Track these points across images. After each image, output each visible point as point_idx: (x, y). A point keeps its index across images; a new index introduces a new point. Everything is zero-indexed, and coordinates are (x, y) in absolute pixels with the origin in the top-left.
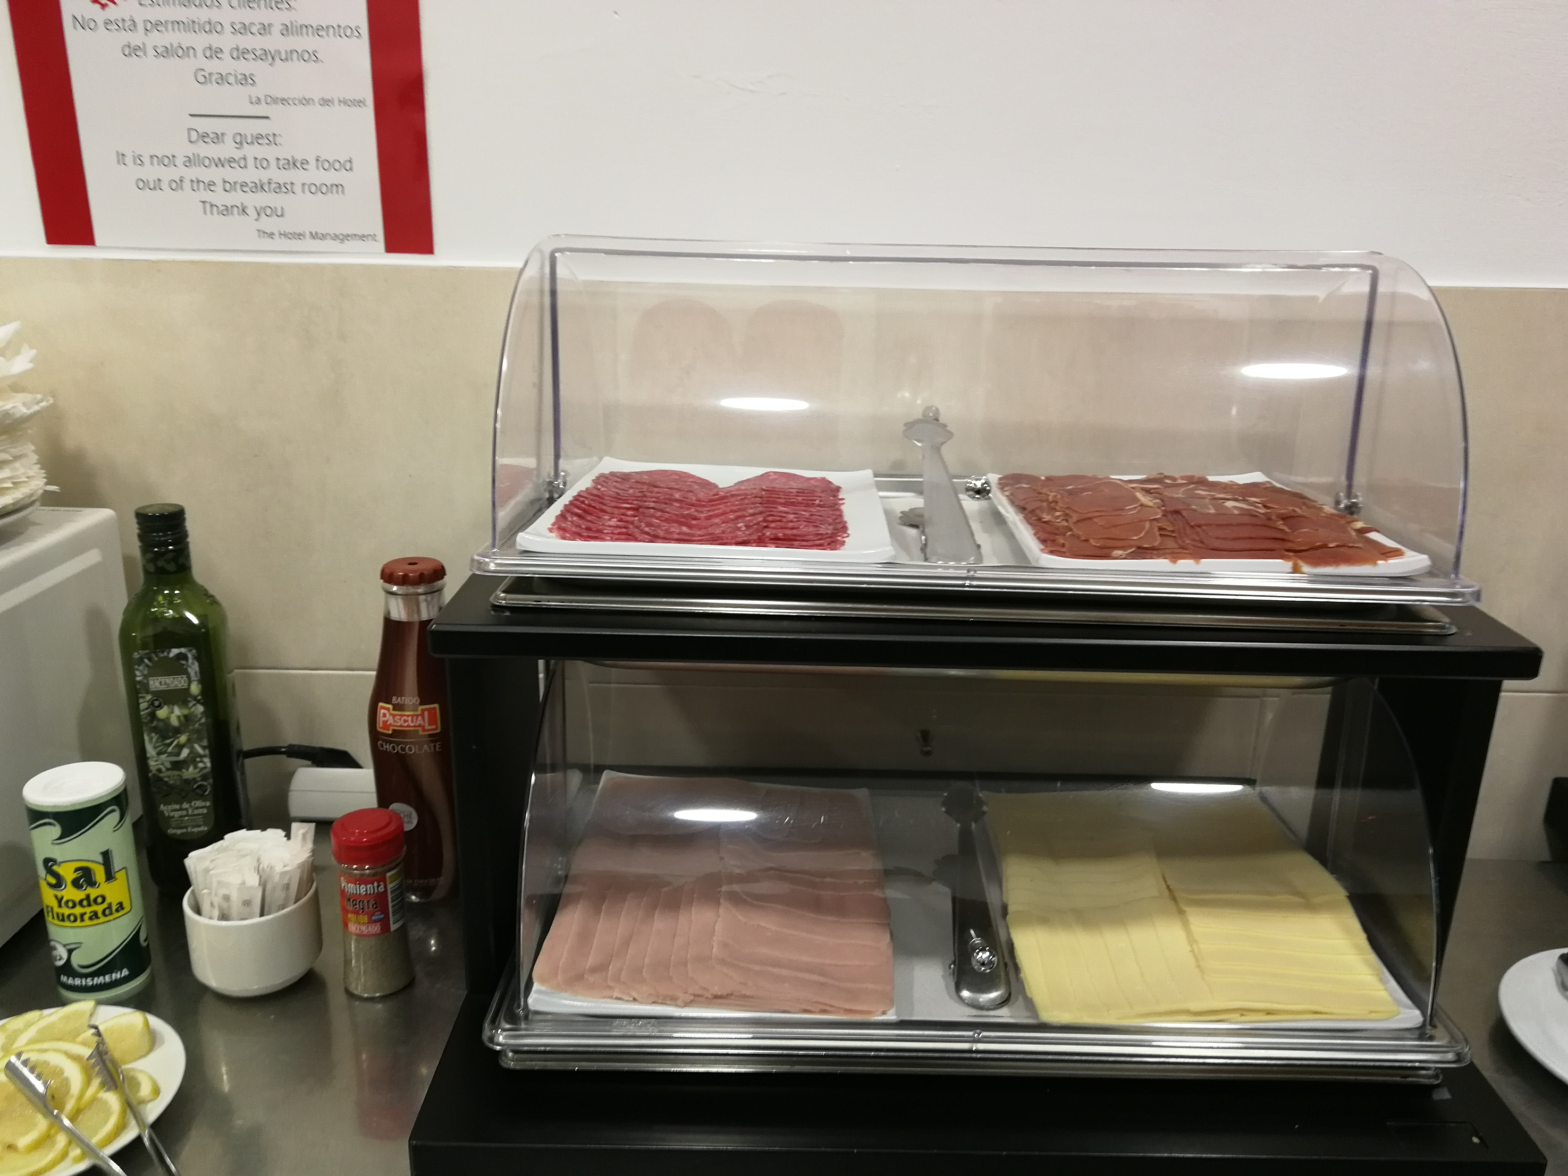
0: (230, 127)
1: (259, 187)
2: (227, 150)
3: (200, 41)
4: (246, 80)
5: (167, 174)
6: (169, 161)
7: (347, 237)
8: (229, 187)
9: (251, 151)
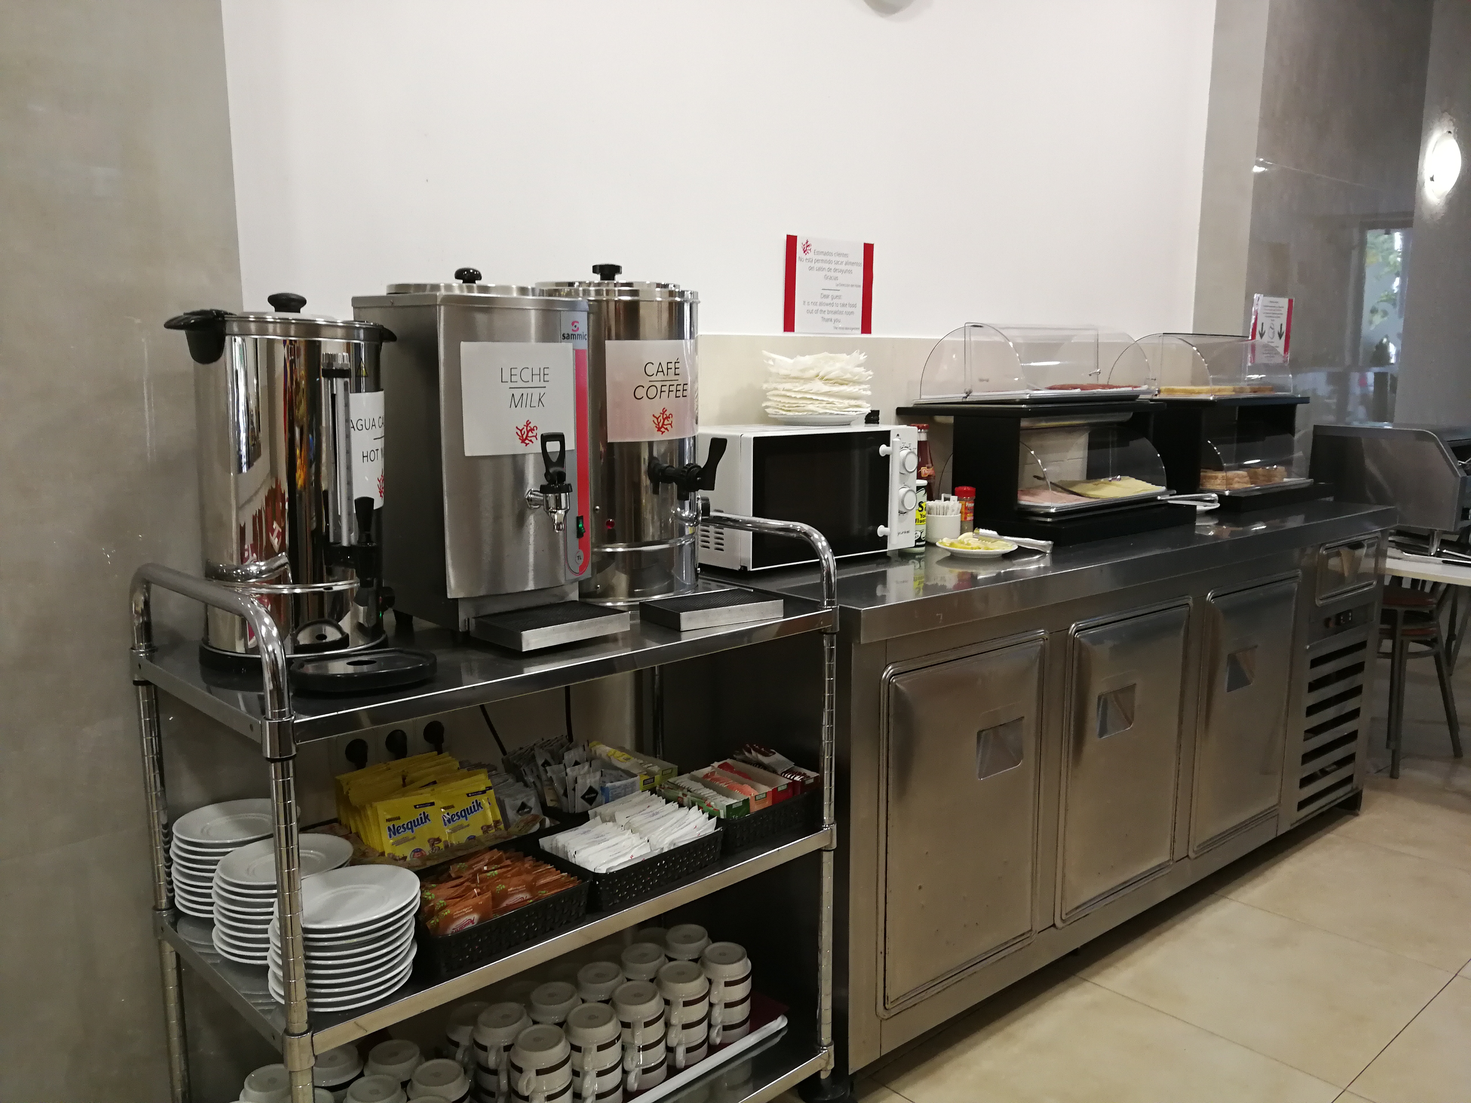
0: (830, 293)
1: (835, 313)
2: (829, 301)
3: (826, 266)
4: (836, 278)
5: (815, 308)
6: (815, 304)
7: (853, 329)
8: (829, 312)
9: (835, 301)
